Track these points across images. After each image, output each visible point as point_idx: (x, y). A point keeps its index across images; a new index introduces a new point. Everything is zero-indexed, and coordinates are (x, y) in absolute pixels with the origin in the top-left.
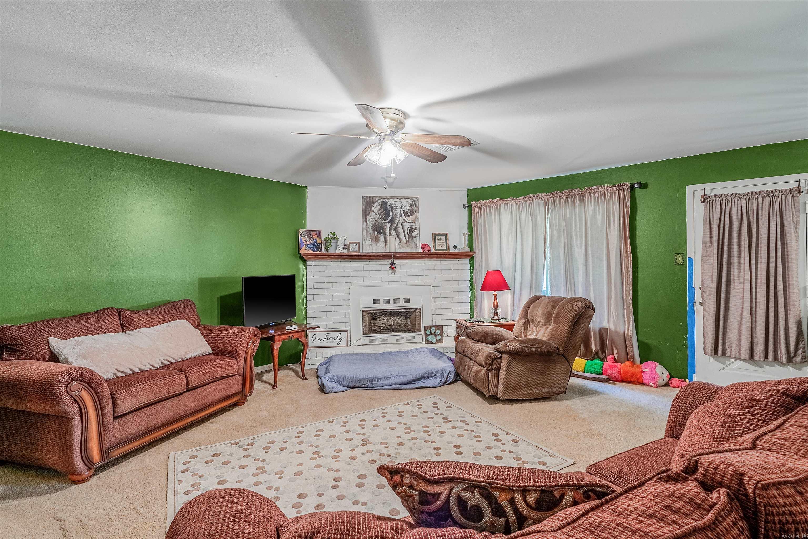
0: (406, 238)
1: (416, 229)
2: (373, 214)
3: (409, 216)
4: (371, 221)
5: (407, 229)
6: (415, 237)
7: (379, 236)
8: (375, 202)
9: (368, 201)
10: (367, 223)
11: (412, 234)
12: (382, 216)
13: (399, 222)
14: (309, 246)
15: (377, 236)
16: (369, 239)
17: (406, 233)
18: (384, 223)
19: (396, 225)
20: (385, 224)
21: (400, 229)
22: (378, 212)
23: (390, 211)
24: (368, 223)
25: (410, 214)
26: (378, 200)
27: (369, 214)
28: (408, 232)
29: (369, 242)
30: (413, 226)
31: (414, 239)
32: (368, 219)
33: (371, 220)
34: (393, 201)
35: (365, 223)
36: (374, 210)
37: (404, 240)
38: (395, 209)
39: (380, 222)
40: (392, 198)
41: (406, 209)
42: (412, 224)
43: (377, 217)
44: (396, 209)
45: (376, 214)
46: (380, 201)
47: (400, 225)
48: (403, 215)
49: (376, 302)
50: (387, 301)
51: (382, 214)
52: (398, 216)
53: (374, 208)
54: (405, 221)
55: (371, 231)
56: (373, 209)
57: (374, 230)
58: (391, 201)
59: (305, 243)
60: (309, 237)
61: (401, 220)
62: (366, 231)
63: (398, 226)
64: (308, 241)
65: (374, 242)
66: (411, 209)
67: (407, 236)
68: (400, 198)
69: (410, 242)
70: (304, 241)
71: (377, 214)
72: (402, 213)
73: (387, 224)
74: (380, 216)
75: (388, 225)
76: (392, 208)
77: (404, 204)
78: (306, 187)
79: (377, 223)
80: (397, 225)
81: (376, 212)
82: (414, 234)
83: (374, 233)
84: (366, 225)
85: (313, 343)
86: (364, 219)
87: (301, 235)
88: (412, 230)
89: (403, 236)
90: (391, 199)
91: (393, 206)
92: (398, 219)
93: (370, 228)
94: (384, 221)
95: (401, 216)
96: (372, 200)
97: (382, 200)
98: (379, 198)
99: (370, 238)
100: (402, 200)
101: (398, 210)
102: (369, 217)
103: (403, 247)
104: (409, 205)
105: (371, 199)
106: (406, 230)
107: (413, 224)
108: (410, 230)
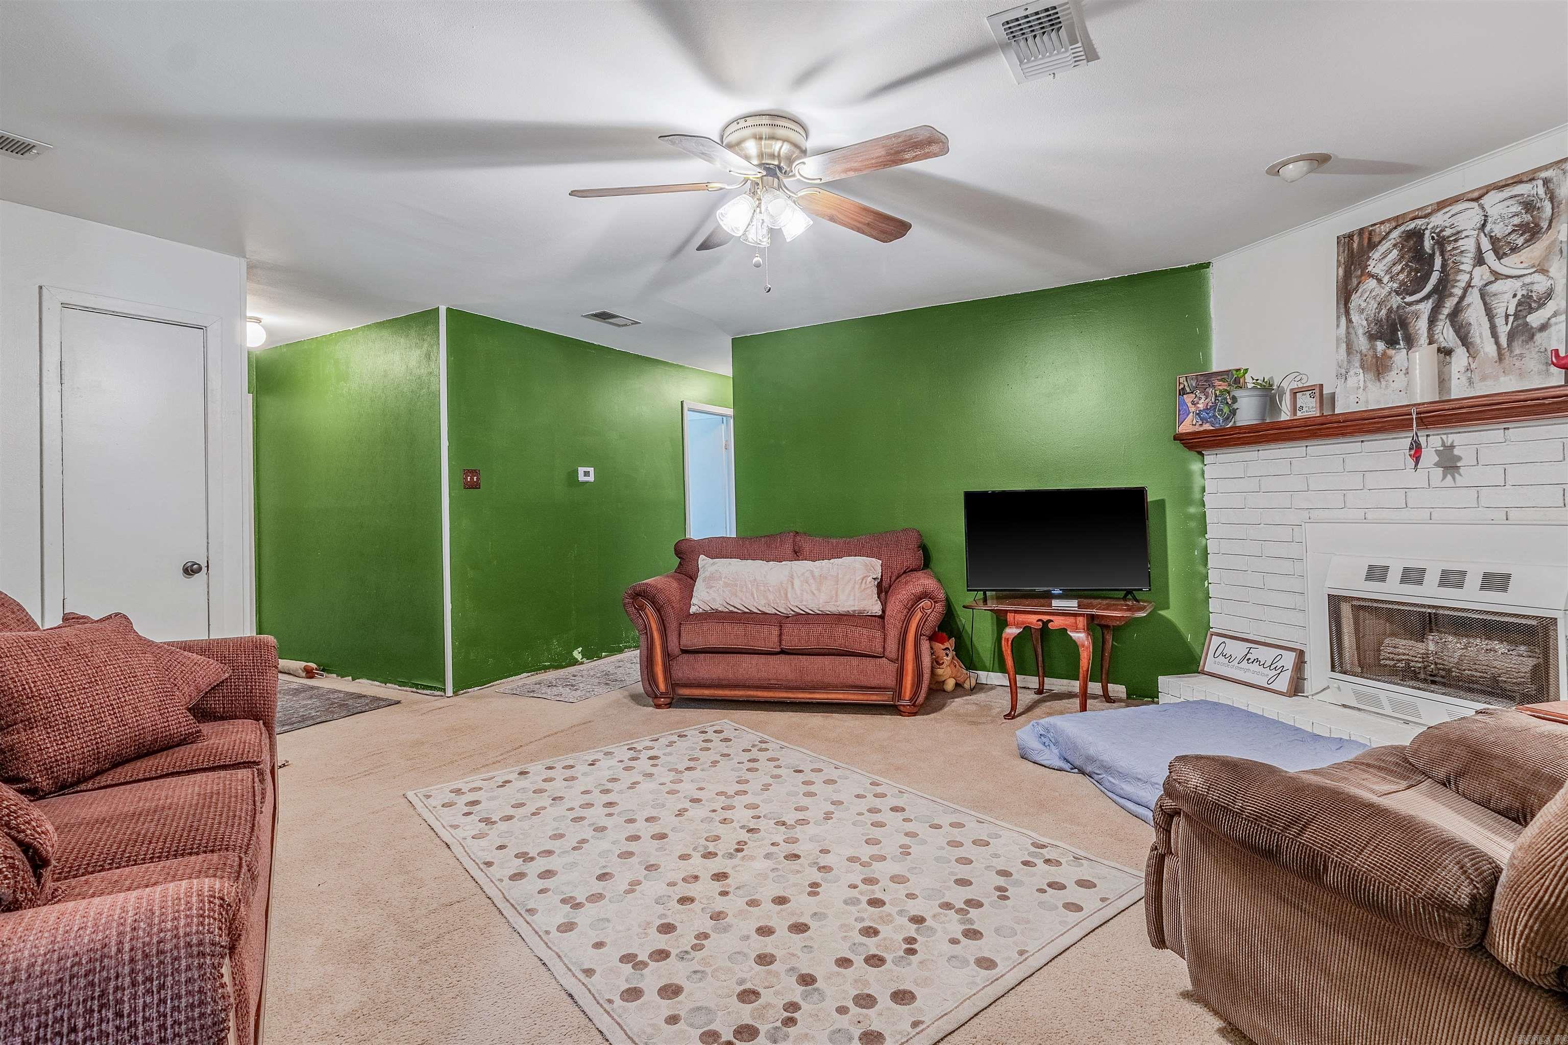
0: (1497, 343)
1: (1549, 295)
2: (1372, 283)
3: (1515, 250)
4: (1362, 311)
5: (1506, 304)
6: (1544, 327)
7: (1391, 352)
8: (1380, 242)
9: (1355, 245)
10: (1349, 321)
11: (1529, 319)
12: (1402, 283)
13: (1469, 285)
14: (1204, 415)
15: (1384, 353)
16: (1356, 369)
17: (1500, 321)
18: (1410, 304)
19: (1456, 300)
20: (1413, 308)
21: (1475, 314)
22: (1388, 271)
23: (1432, 256)
24: (1355, 317)
25: (1520, 241)
26: (1388, 233)
27: (1356, 289)
28: (1507, 316)
29: (1357, 377)
30: (1535, 287)
31: (1538, 337)
32: (1353, 305)
33: (1364, 305)
34: (1449, 214)
35: (1343, 320)
36: (1375, 271)
37: (1490, 348)
38: (1456, 241)
39: (1395, 306)
40: (1442, 205)
41: (1499, 230)
42: (1527, 280)
43: (1384, 292)
44: (1460, 243)
45: (1380, 281)
46: (1395, 234)
47: (1474, 297)
48: (1490, 257)
49: (1377, 573)
50: (1412, 576)
51: (1401, 277)
52: (1467, 263)
53: (1372, 263)
54: (1497, 276)
55: (1362, 343)
56: (1370, 269)
57: (1372, 337)
58: (1438, 220)
59: (1192, 409)
60: (1204, 391)
61: (1481, 275)
62: (1347, 345)
63: (1465, 303)
64: (1202, 401)
65: (1370, 376)
66: (1527, 218)
67: (1503, 330)
68: (1476, 195)
69: (1517, 352)
70: (1189, 404)
71: (1385, 280)
72: (1486, 245)
73: (1421, 306)
74: (1395, 285)
75: (1425, 308)
76: (1441, 242)
77: (1493, 212)
78: (1207, 265)
79: (1384, 312)
80: (1462, 298)
81: (1382, 274)
82: (1534, 319)
83: (1373, 348)
84: (1348, 328)
85: (1215, 663)
86: (1342, 310)
87: (1184, 389)
88: (1528, 304)
89: (1487, 333)
90: (1439, 210)
91: (1447, 233)
92: (1466, 277)
93: (1360, 331)
94: (1409, 299)
95: (1480, 260)
96: (1370, 239)
97: (1402, 228)
98: (1394, 224)
99: (1357, 364)
100: (1485, 201)
101: (1468, 245)
102: (1356, 300)
103: (1484, 378)
104: (1517, 208)
105: (1366, 235)
106: (1500, 311)
107: (1538, 277)
108: (1519, 304)
